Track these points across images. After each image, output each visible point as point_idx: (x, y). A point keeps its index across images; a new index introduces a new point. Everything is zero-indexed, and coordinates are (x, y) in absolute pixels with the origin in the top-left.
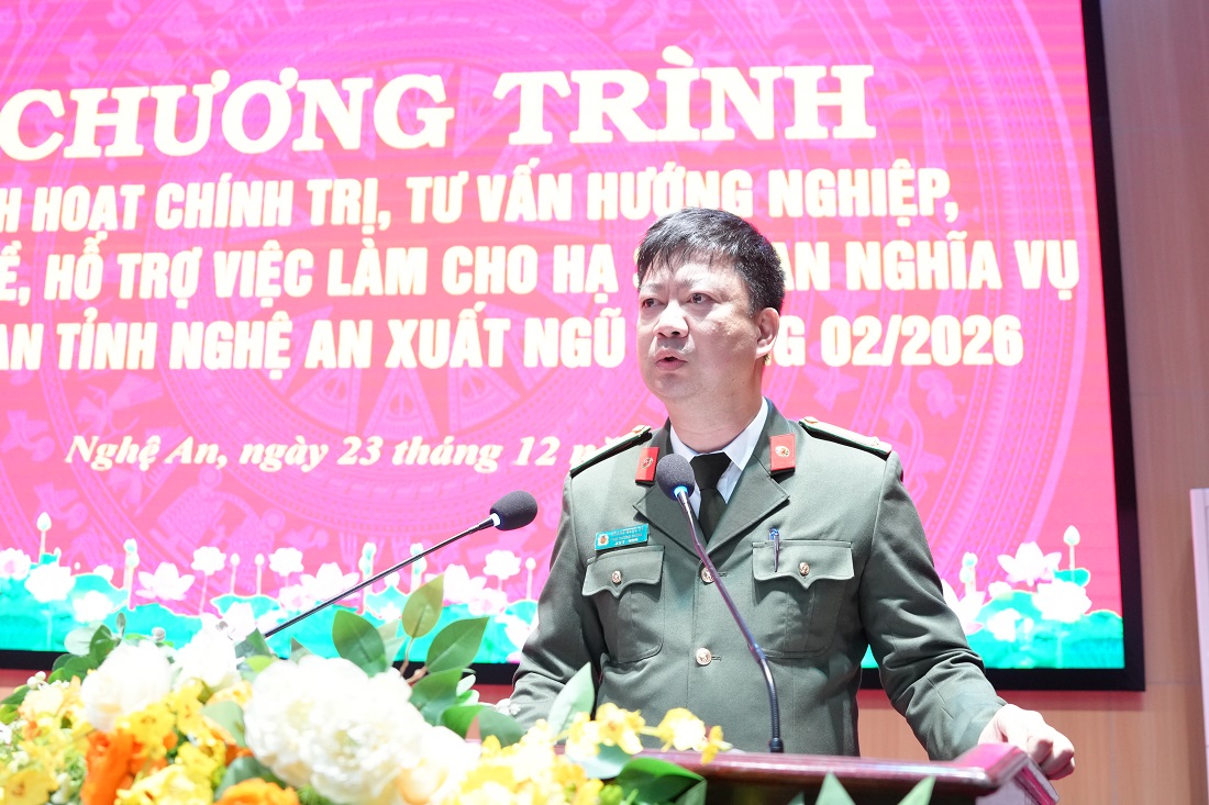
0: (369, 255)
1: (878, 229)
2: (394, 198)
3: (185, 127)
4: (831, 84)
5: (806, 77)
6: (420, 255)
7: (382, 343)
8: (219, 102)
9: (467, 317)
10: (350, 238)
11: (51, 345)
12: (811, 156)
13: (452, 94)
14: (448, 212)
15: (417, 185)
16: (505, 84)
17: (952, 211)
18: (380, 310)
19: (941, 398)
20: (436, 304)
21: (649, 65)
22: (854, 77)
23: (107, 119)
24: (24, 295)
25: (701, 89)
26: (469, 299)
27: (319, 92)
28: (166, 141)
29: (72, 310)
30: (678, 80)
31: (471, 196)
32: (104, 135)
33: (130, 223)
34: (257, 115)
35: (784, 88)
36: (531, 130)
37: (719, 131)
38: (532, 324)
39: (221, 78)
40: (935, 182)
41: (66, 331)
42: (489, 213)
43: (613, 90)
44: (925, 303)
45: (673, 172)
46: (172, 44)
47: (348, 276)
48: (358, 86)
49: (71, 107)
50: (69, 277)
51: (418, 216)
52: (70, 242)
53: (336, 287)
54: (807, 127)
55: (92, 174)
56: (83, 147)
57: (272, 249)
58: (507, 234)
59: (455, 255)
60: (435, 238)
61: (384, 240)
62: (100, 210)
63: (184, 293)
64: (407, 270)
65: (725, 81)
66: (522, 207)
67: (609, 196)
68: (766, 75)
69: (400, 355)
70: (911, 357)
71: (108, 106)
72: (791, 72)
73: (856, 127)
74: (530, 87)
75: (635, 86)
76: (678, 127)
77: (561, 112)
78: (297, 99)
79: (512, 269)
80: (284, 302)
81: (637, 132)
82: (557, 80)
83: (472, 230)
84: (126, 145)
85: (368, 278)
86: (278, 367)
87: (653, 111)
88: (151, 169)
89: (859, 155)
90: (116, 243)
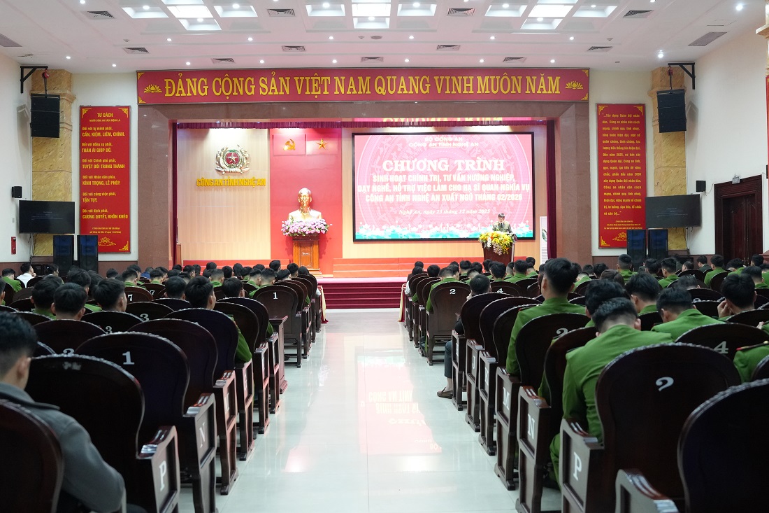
0: (439, 186)
1: (504, 183)
2: (442, 178)
3: (411, 166)
4: (499, 163)
5: (496, 161)
6: (445, 186)
7: (441, 198)
8: (416, 163)
9: (452, 194)
10: (436, 183)
11: (395, 198)
12: (497, 173)
13: (449, 164)
14: (449, 180)
15: (445, 176)
16: (455, 162)
17: (514, 180)
18: (441, 193)
19: (512, 205)
20: (448, 192)
21: (475, 159)
22: (502, 162)
23: (399, 165)
24: (390, 191)
25: (482, 163)
26: (452, 191)
27: (430, 162)
28: (408, 169)
29: (398, 193)
30: (479, 162)
31: (452, 178)
32: (399, 168)
33: (405, 181)
34: (421, 165)
35: (493, 163)
36: (460, 168)
37: (484, 169)
38: (461, 195)
39: (416, 160)
40: (512, 176)
41: (397, 196)
42: (454, 180)
43: (470, 163)
44: (510, 192)
45: (479, 175)
46: (408, 155)
47: (436, 188)
48: (436, 161)
49: (394, 163)
50: (397, 188)
51: (445, 180)
52: (396, 183)
53: (434, 190)
54: (496, 168)
55: (398, 173)
56: (396, 169)
57: (425, 185)
58: (457, 183)
59: (450, 186)
60: (448, 183)
61: (441, 184)
62: (400, 179)
63: (413, 190)
64: (444, 188)
65: (485, 162)
66: (459, 180)
67: (470, 178)
68: (490, 161)
69: (444, 199)
70: (508, 199)
71: (399, 163)
72: (494, 161)
73: (502, 168)
74: (459, 162)
75: (473, 162)
76: (479, 168)
77: (463, 166)
78: (427, 164)
79: (458, 188)
80: (428, 192)
81: (474, 169)
82: (463, 161)
83: (452, 182)
84: (403, 169)
85: (439, 189)
86: (427, 201)
87: (476, 166)
88: (406, 173)
89: (503, 173)
90: (402, 184)
